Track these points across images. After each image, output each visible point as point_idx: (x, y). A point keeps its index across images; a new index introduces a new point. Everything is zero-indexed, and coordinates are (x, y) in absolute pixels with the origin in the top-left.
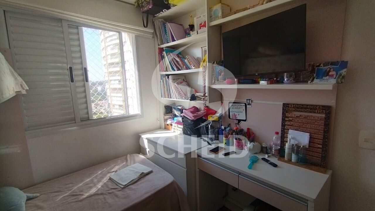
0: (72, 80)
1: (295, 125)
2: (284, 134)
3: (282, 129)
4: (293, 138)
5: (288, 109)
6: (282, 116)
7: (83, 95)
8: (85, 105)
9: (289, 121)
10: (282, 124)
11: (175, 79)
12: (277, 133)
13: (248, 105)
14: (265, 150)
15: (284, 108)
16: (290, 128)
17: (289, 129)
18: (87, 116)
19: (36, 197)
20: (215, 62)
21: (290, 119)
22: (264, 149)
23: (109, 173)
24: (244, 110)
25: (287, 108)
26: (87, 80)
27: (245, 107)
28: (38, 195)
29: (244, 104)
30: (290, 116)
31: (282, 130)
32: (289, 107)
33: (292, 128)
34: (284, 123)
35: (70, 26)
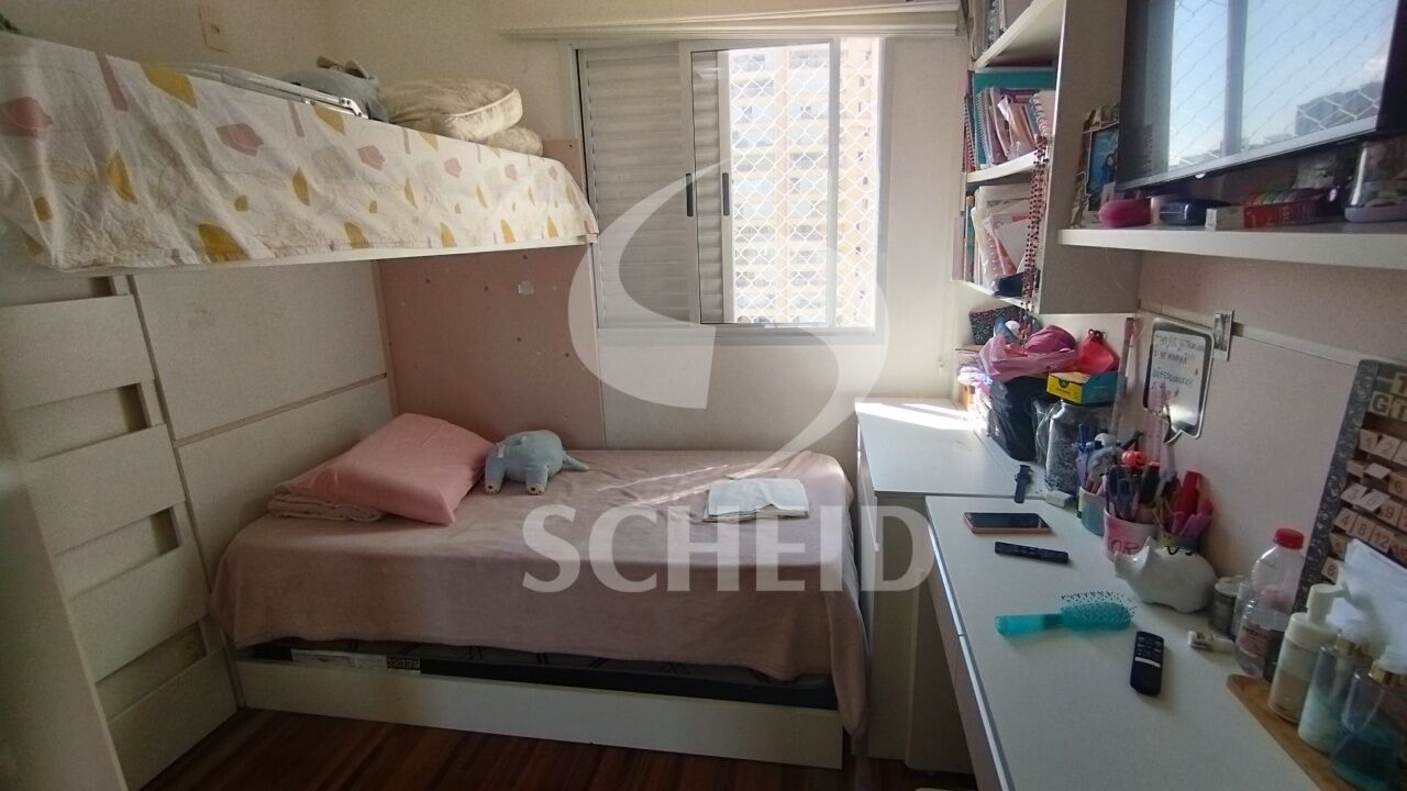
0: (690, 213)
1: (1393, 521)
2: (1322, 560)
3: (1320, 527)
4: (1360, 602)
5: (1381, 401)
6: (1338, 445)
7: (714, 253)
8: (718, 281)
9: (1373, 484)
10: (1327, 492)
11: (997, 202)
12: (1288, 540)
13: (1216, 347)
14: (1221, 608)
15: (1362, 393)
16: (1363, 528)
17: (1351, 538)
18: (719, 311)
19: (584, 471)
20: (1098, 112)
21: (1378, 471)
22: (1218, 604)
23: (724, 477)
24: (1196, 372)
25: (1376, 393)
26: (727, 212)
27: (1203, 354)
28: (586, 467)
29: (1202, 341)
30: (1377, 450)
31: (1316, 528)
32: (1386, 388)
33: (1374, 538)
34: (1336, 486)
35: (696, 57)
